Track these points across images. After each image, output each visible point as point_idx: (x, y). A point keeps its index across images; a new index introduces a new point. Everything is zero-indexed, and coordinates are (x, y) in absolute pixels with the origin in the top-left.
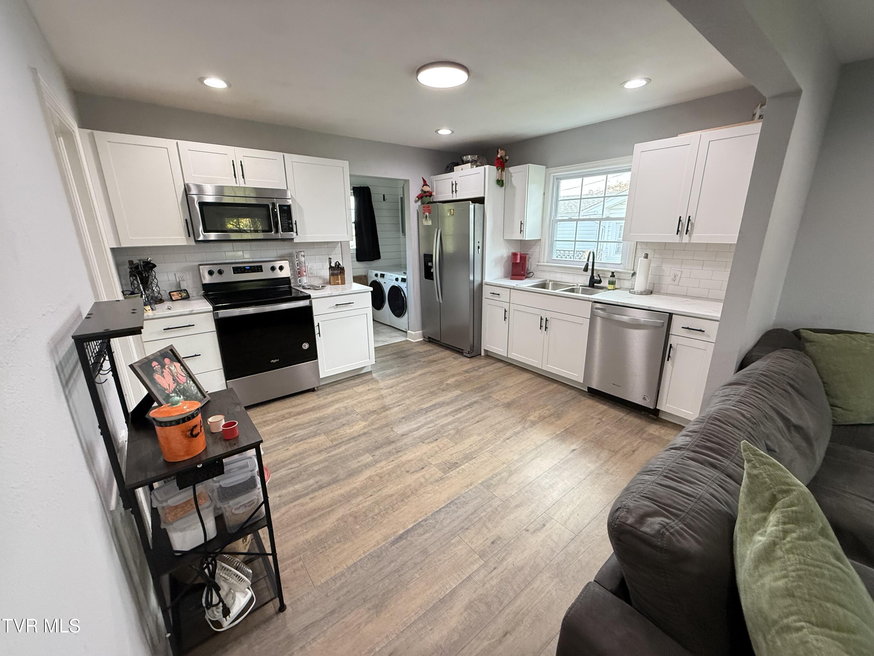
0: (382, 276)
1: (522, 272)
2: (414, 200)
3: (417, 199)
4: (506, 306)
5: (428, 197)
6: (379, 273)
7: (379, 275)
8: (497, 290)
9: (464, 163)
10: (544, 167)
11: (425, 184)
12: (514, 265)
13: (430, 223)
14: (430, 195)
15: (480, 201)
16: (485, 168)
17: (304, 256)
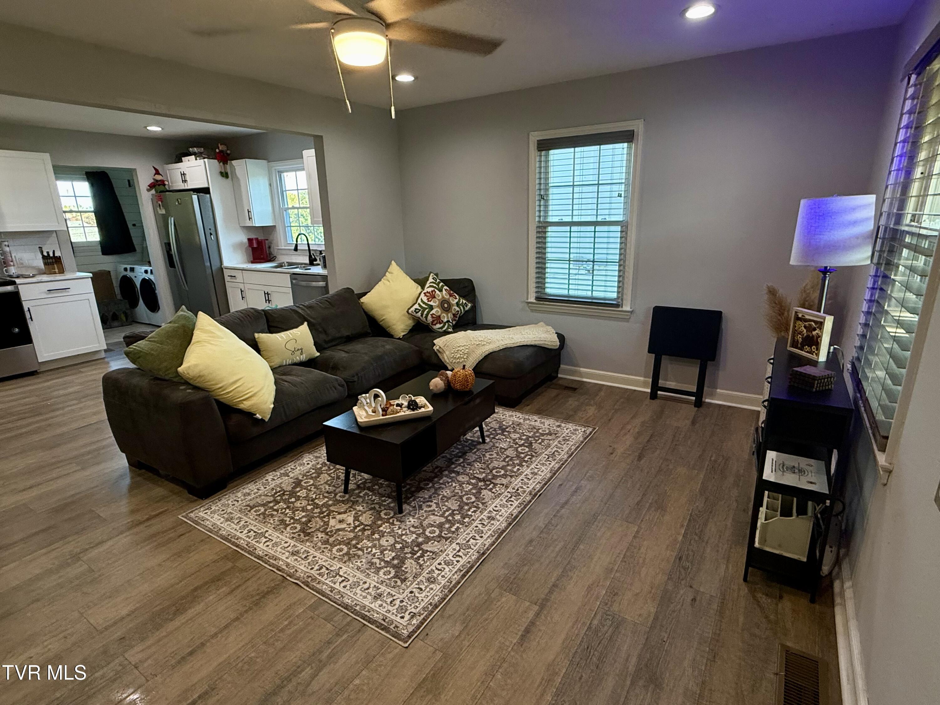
0: (132, 270)
1: (262, 256)
2: (145, 190)
3: (149, 188)
4: (242, 286)
5: (161, 186)
6: (128, 267)
7: (129, 269)
8: (233, 273)
9: (189, 154)
10: (264, 162)
11: (157, 172)
12: (254, 250)
13: (163, 212)
14: (162, 183)
15: (206, 191)
16: (205, 162)
17: (8, 246)
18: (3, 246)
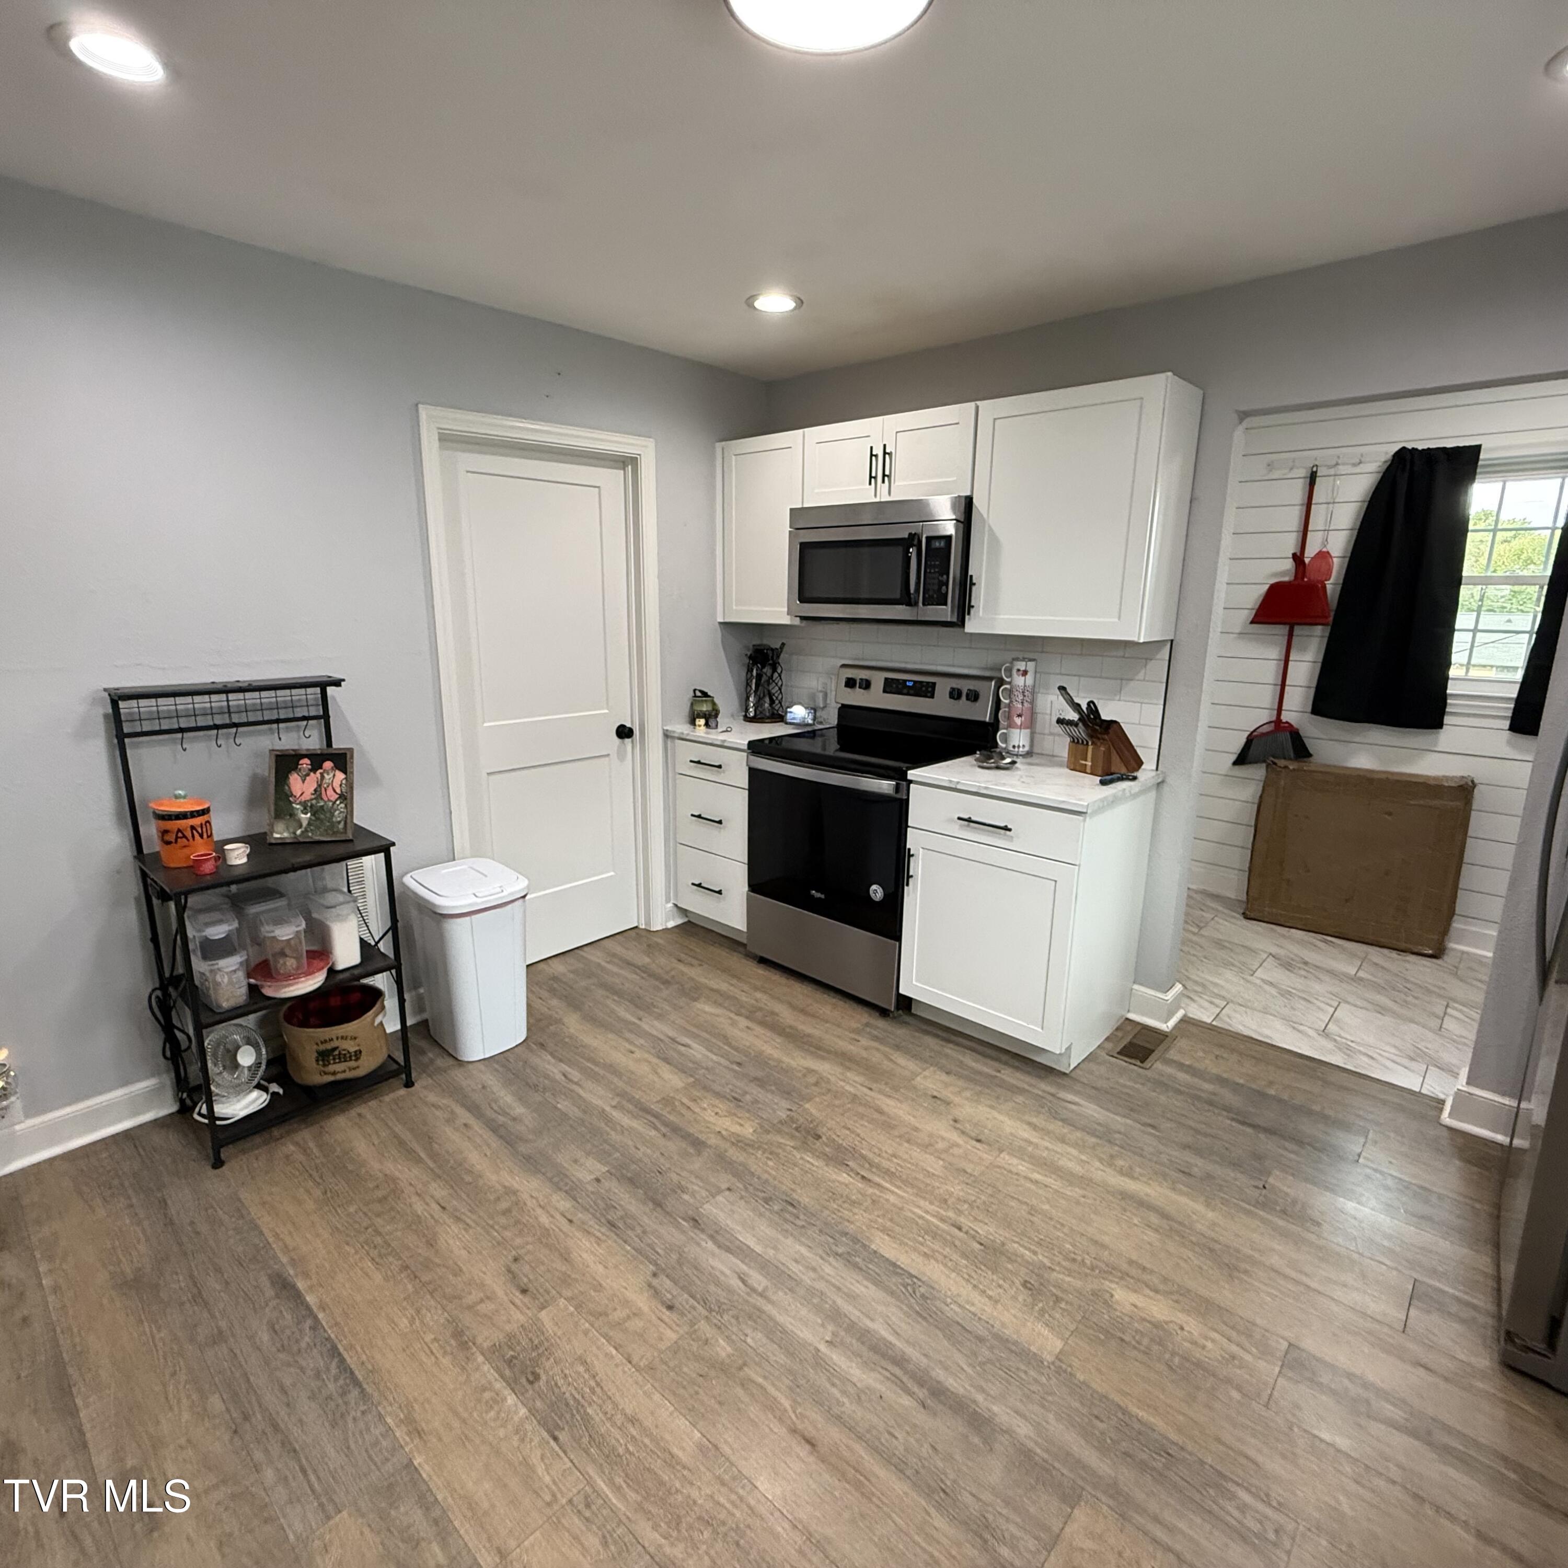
17: (1025, 673)
18: (1014, 672)
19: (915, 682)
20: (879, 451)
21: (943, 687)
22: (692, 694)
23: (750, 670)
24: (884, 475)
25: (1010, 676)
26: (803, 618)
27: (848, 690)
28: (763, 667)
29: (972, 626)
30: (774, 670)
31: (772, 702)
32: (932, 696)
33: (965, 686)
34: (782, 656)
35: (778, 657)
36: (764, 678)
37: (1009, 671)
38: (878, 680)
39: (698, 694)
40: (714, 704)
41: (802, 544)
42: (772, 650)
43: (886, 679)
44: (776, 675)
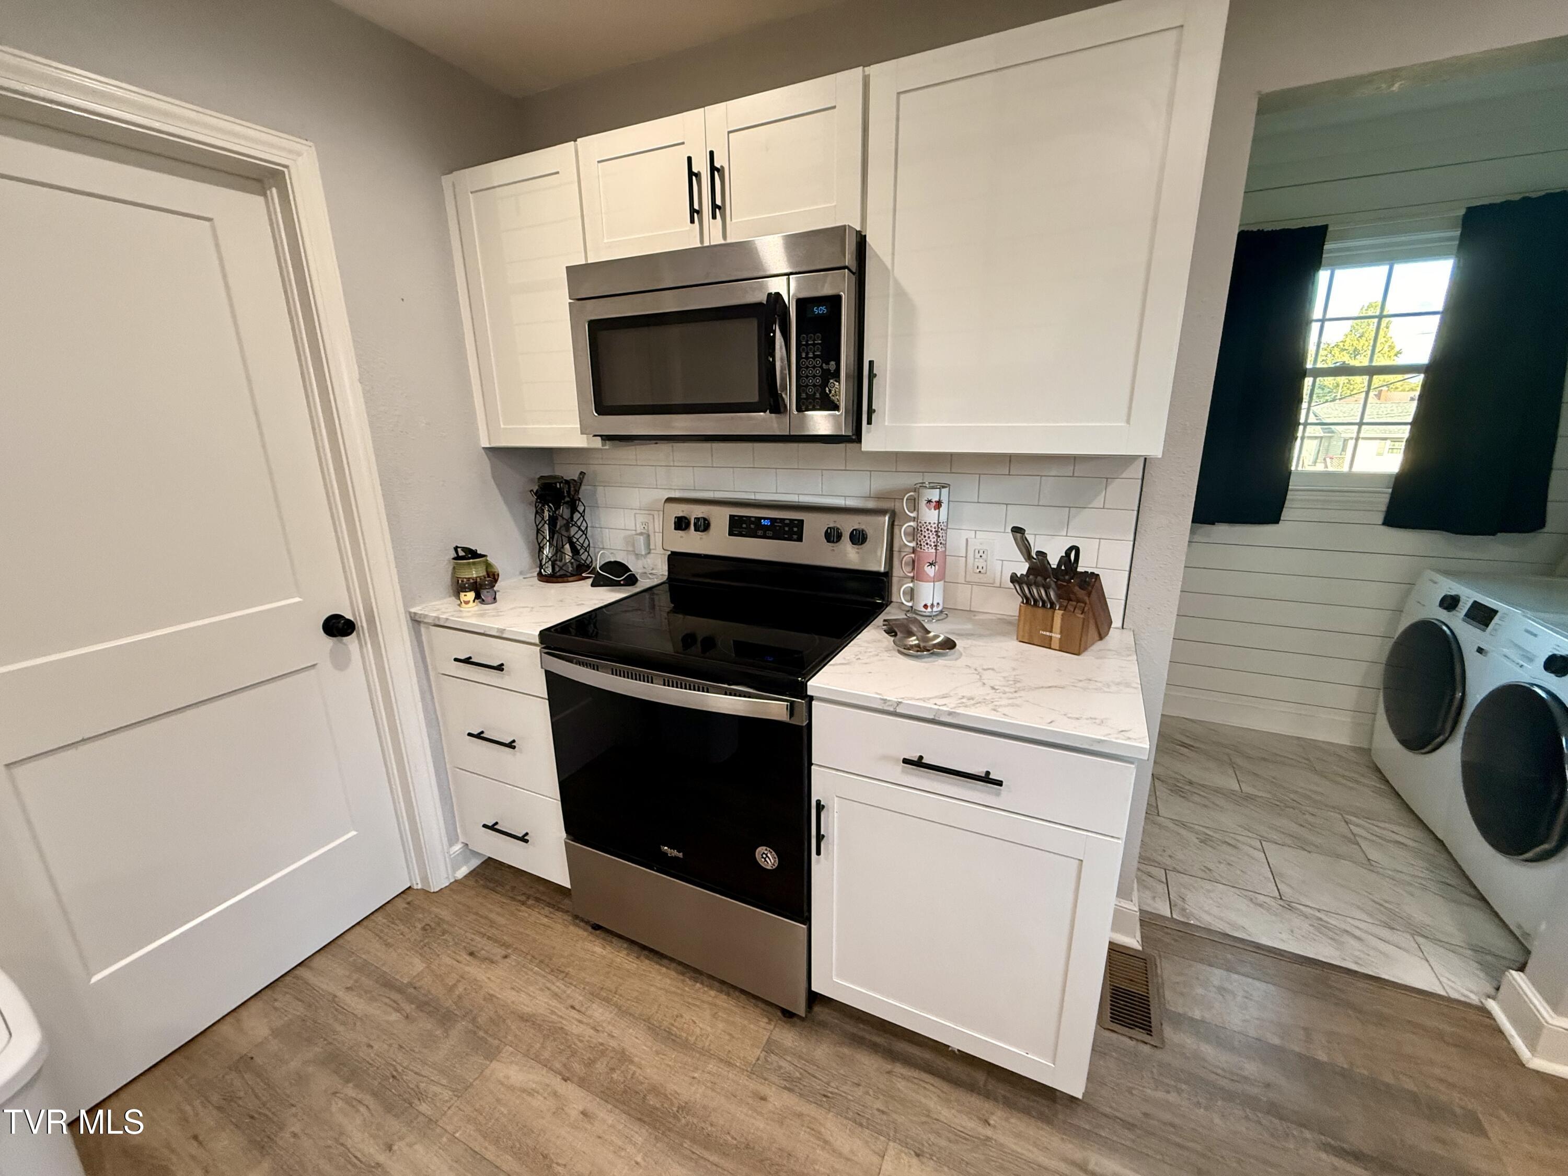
0: (1483, 616)
6: (1469, 597)
7: (1465, 607)
17: (939, 504)
18: (923, 503)
19: (773, 520)
20: (702, 166)
21: (815, 526)
22: (453, 554)
23: (540, 512)
24: (715, 207)
25: (915, 508)
26: (606, 438)
27: (680, 533)
28: (557, 508)
29: (872, 440)
30: (574, 509)
31: (575, 551)
32: (800, 539)
33: (848, 524)
34: (583, 487)
35: (577, 491)
36: (560, 523)
37: (914, 504)
38: (720, 518)
39: (461, 553)
40: (488, 565)
41: (591, 323)
42: (567, 482)
43: (732, 517)
44: (576, 516)
